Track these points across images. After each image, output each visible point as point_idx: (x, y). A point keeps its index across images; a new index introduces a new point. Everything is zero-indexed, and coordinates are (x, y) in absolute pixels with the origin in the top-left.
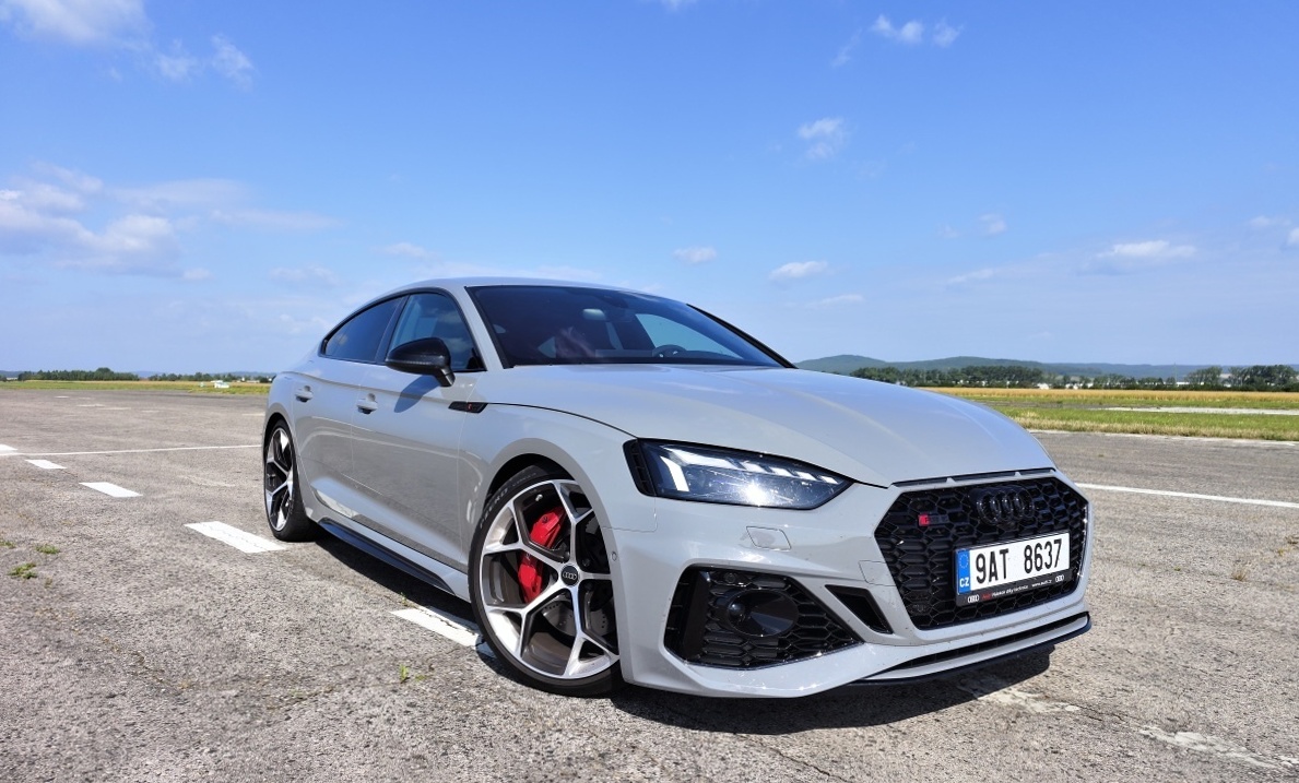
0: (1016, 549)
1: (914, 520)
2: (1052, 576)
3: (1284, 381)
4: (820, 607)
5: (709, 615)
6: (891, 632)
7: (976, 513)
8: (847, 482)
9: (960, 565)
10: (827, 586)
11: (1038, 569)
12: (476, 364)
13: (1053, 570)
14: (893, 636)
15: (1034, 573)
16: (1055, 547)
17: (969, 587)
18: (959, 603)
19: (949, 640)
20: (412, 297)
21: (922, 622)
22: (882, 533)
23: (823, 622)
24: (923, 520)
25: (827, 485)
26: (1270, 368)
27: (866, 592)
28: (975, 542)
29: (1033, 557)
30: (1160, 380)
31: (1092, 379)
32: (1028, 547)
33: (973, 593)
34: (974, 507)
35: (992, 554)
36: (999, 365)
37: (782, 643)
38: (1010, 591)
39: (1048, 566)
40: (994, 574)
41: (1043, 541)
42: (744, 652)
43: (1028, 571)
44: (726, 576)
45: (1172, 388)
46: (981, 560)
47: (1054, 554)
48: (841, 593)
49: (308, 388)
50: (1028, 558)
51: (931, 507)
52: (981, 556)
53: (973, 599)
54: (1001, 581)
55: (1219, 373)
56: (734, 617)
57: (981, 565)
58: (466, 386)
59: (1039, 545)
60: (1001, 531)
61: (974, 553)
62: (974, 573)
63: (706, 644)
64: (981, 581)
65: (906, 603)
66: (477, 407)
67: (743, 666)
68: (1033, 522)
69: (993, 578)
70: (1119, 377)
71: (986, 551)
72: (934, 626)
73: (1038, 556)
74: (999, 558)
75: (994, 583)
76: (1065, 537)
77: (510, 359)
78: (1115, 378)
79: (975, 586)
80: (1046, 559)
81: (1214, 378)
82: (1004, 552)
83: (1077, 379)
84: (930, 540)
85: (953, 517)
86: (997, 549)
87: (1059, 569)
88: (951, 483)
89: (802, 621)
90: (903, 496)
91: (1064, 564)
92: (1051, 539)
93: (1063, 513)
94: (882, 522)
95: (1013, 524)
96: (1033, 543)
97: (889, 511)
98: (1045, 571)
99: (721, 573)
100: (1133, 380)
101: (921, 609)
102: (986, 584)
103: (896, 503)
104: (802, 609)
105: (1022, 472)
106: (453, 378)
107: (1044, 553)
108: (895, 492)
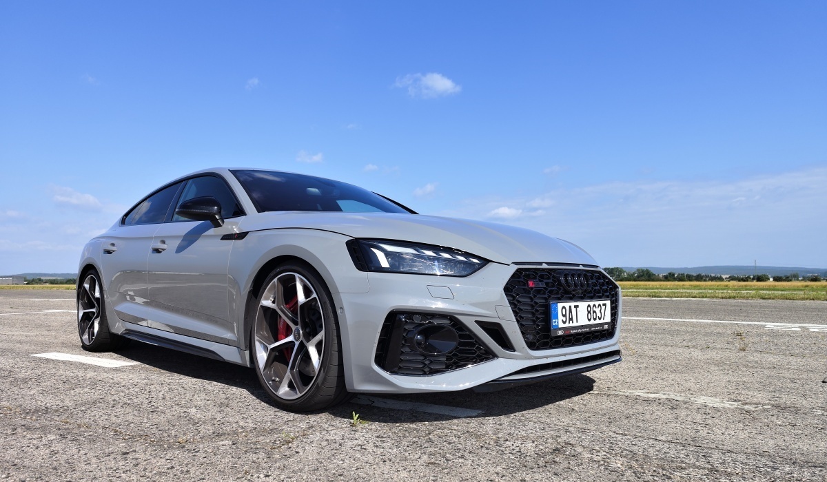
0: (583, 305)
1: (526, 284)
2: (602, 325)
4: (471, 335)
5: (403, 342)
6: (514, 351)
7: (560, 284)
8: (485, 262)
9: (553, 313)
10: (476, 322)
11: (595, 319)
12: (239, 212)
13: (602, 321)
14: (516, 353)
15: (592, 322)
16: (603, 307)
17: (558, 325)
18: (553, 335)
19: (547, 357)
20: (191, 181)
21: (532, 346)
22: (508, 289)
23: (472, 345)
24: (531, 284)
25: (474, 264)
27: (498, 325)
28: (560, 299)
29: (592, 312)
32: (589, 306)
33: (560, 329)
34: (559, 281)
35: (570, 307)
37: (449, 358)
38: (580, 330)
39: (600, 319)
40: (571, 319)
41: (597, 303)
42: (425, 365)
43: (589, 320)
44: (415, 317)
46: (564, 310)
47: (603, 311)
48: (485, 326)
49: (113, 245)
50: (589, 312)
51: (535, 278)
52: (564, 307)
53: (560, 333)
54: (575, 324)
56: (419, 344)
57: (564, 313)
58: (233, 225)
59: (594, 305)
60: (574, 296)
61: (560, 305)
62: (561, 318)
63: (401, 361)
64: (564, 322)
65: (523, 333)
66: (241, 236)
67: (425, 374)
68: (590, 292)
69: (571, 322)
71: (567, 305)
72: (538, 349)
73: (594, 312)
74: (574, 310)
75: (571, 325)
76: (608, 303)
79: (561, 325)
80: (599, 314)
82: (576, 307)
84: (535, 296)
85: (547, 284)
86: (572, 304)
87: (605, 321)
88: (544, 266)
89: (460, 344)
90: (518, 270)
91: (608, 319)
92: (601, 303)
93: (606, 291)
94: (507, 284)
95: (581, 291)
96: (592, 303)
97: (511, 277)
98: (598, 321)
99: (410, 314)
101: (531, 338)
102: (567, 325)
103: (514, 276)
104: (461, 336)
105: (583, 265)
106: (223, 222)
107: (597, 310)
108: (514, 268)
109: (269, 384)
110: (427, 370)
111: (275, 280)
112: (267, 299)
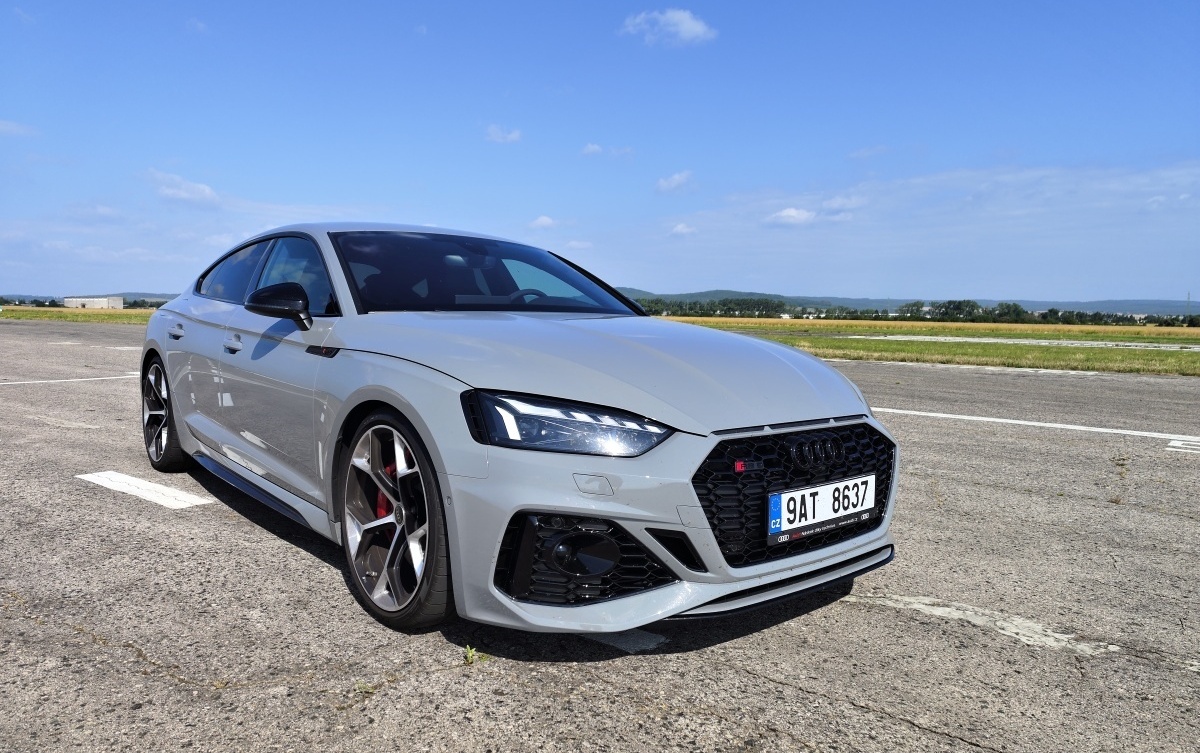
0: (826, 491)
1: (731, 467)
2: (858, 514)
3: (970, 313)
4: (640, 548)
5: (536, 556)
6: (706, 571)
7: (789, 460)
8: (671, 431)
9: (772, 508)
10: (647, 529)
11: (845, 509)
12: (334, 310)
13: (859, 509)
14: (708, 574)
15: (842, 513)
16: (862, 488)
17: (780, 528)
18: (770, 543)
19: (760, 576)
20: (280, 241)
21: (735, 561)
22: (699, 479)
23: (642, 561)
24: (739, 466)
25: (651, 434)
26: (960, 303)
27: (682, 535)
28: (788, 487)
29: (841, 498)
30: (877, 312)
31: (825, 311)
32: (837, 489)
33: (784, 533)
34: (789, 453)
35: (803, 497)
36: (749, 298)
37: (605, 582)
38: (818, 530)
39: (855, 506)
40: (804, 515)
41: (850, 483)
42: (569, 590)
43: (836, 511)
44: (553, 521)
45: (886, 319)
46: (792, 503)
47: (861, 494)
48: (660, 535)
49: (182, 327)
50: (836, 499)
51: (747, 454)
52: (792, 499)
53: (784, 539)
54: (811, 521)
55: (922, 306)
56: (560, 558)
57: (792, 508)
58: (324, 330)
59: (847, 487)
60: (813, 476)
61: (785, 497)
62: (785, 515)
63: (533, 583)
64: (791, 522)
65: (720, 544)
66: (330, 352)
67: (567, 603)
68: (843, 465)
69: (803, 519)
70: (846, 309)
71: (797, 495)
72: (747, 564)
73: (846, 497)
74: (809, 501)
75: (804, 523)
76: (871, 479)
77: (364, 305)
78: (842, 309)
79: (786, 526)
80: (853, 499)
81: (918, 310)
82: (814, 495)
83: (813, 311)
84: (745, 485)
85: (768, 463)
86: (807, 492)
87: (865, 507)
88: (768, 431)
89: (623, 561)
90: (721, 444)
91: (870, 503)
92: (859, 481)
93: (872, 456)
94: (699, 469)
95: (824, 468)
96: (841, 485)
97: (708, 458)
98: (851, 510)
99: (547, 517)
100: (856, 312)
101: (735, 549)
102: (796, 525)
103: (715, 451)
104: (624, 550)
105: (836, 419)
106: (311, 322)
107: (851, 494)
108: (713, 441)
109: (363, 580)
110: (571, 597)
111: (369, 432)
112: (360, 456)
